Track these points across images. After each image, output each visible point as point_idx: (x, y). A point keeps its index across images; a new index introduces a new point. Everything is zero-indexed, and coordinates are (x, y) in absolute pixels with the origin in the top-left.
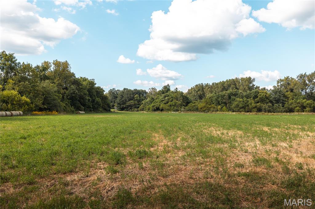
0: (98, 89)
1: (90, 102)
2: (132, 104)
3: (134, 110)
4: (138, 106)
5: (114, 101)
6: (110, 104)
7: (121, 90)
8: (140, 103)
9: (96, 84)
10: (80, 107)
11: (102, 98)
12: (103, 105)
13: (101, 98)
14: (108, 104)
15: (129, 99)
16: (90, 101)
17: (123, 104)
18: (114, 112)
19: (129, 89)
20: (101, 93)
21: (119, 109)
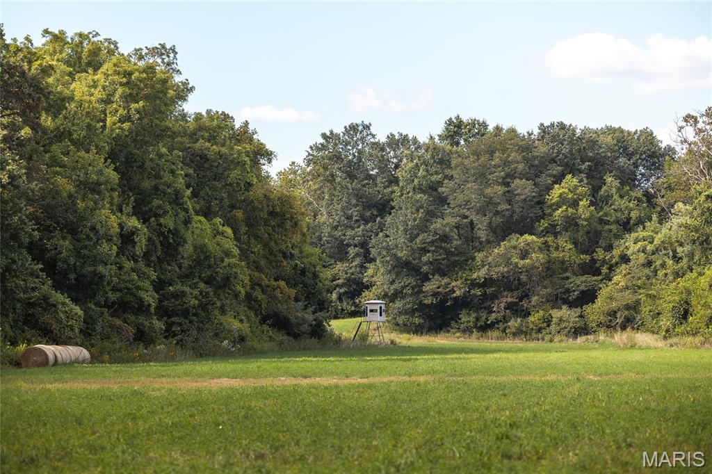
0: (212, 139)
1: (134, 258)
2: (529, 271)
3: (548, 322)
4: (581, 282)
5: (363, 245)
6: (327, 274)
7: (423, 139)
8: (600, 254)
9: (184, 91)
10: (46, 304)
11: (251, 223)
12: (255, 284)
13: (239, 214)
14: (303, 272)
15: (498, 220)
16: (139, 250)
17: (443, 274)
18: (361, 347)
19: (498, 129)
20: (234, 174)
21: (411, 312)
